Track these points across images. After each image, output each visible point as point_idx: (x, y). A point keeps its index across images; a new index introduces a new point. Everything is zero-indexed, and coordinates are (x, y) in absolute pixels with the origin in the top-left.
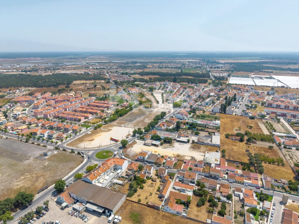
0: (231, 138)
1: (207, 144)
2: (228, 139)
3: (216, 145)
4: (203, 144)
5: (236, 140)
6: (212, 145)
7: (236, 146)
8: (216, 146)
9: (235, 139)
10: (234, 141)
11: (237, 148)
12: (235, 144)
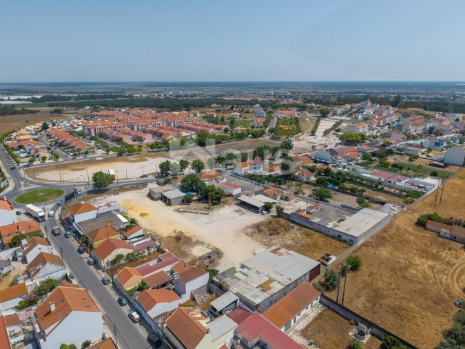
0: (435, 228)
1: (316, 228)
2: (422, 229)
3: (344, 237)
4: (305, 224)
5: (454, 239)
6: (331, 233)
7: (436, 257)
8: (345, 241)
9: (448, 236)
10: (441, 239)
11: (431, 268)
12: (434, 251)
